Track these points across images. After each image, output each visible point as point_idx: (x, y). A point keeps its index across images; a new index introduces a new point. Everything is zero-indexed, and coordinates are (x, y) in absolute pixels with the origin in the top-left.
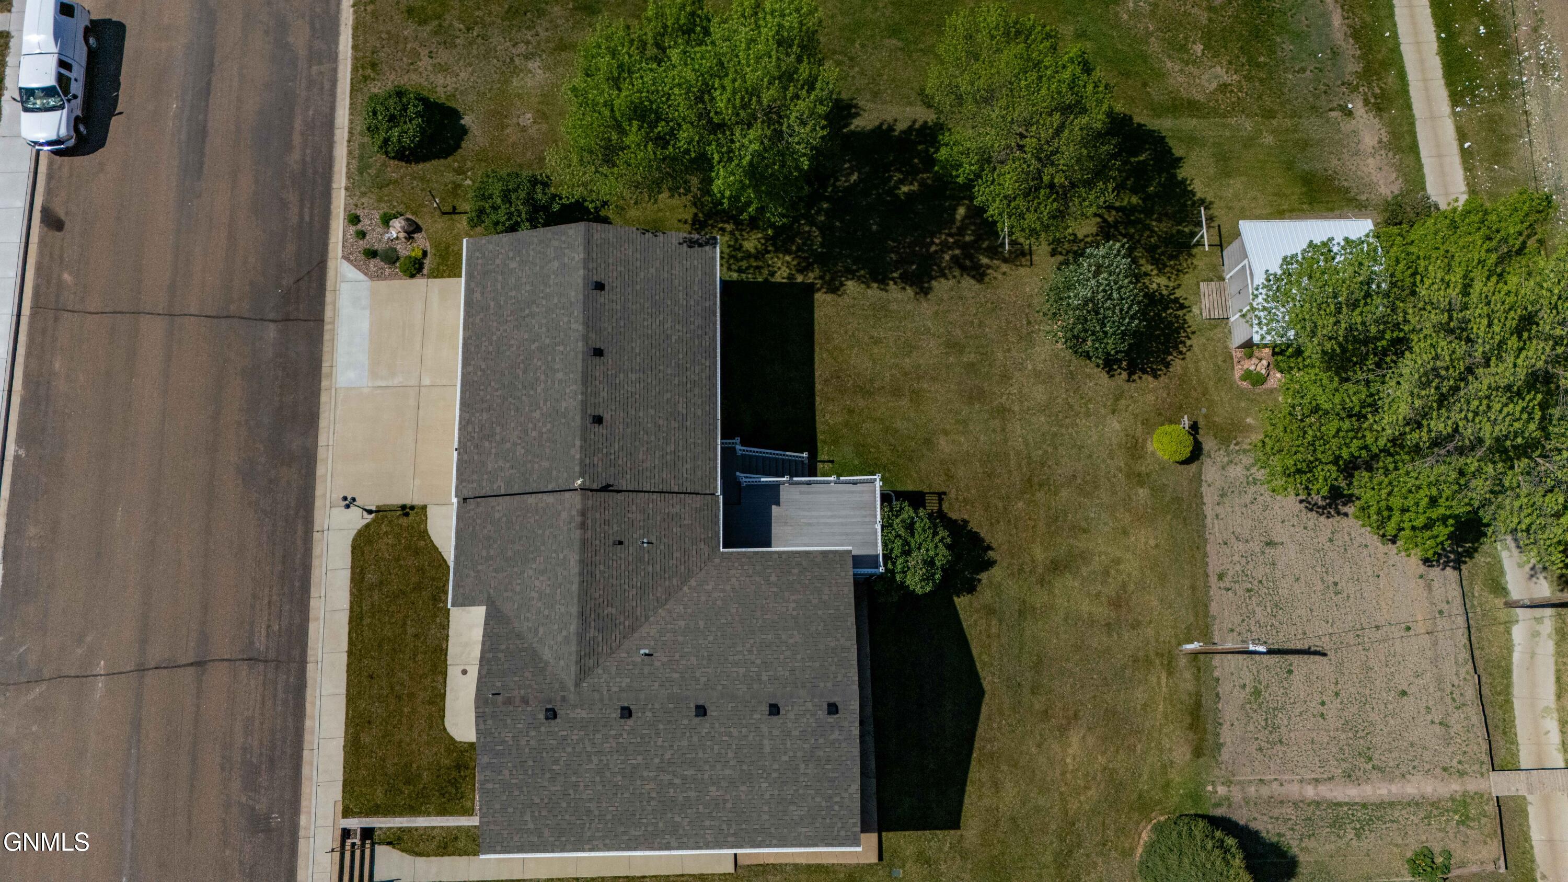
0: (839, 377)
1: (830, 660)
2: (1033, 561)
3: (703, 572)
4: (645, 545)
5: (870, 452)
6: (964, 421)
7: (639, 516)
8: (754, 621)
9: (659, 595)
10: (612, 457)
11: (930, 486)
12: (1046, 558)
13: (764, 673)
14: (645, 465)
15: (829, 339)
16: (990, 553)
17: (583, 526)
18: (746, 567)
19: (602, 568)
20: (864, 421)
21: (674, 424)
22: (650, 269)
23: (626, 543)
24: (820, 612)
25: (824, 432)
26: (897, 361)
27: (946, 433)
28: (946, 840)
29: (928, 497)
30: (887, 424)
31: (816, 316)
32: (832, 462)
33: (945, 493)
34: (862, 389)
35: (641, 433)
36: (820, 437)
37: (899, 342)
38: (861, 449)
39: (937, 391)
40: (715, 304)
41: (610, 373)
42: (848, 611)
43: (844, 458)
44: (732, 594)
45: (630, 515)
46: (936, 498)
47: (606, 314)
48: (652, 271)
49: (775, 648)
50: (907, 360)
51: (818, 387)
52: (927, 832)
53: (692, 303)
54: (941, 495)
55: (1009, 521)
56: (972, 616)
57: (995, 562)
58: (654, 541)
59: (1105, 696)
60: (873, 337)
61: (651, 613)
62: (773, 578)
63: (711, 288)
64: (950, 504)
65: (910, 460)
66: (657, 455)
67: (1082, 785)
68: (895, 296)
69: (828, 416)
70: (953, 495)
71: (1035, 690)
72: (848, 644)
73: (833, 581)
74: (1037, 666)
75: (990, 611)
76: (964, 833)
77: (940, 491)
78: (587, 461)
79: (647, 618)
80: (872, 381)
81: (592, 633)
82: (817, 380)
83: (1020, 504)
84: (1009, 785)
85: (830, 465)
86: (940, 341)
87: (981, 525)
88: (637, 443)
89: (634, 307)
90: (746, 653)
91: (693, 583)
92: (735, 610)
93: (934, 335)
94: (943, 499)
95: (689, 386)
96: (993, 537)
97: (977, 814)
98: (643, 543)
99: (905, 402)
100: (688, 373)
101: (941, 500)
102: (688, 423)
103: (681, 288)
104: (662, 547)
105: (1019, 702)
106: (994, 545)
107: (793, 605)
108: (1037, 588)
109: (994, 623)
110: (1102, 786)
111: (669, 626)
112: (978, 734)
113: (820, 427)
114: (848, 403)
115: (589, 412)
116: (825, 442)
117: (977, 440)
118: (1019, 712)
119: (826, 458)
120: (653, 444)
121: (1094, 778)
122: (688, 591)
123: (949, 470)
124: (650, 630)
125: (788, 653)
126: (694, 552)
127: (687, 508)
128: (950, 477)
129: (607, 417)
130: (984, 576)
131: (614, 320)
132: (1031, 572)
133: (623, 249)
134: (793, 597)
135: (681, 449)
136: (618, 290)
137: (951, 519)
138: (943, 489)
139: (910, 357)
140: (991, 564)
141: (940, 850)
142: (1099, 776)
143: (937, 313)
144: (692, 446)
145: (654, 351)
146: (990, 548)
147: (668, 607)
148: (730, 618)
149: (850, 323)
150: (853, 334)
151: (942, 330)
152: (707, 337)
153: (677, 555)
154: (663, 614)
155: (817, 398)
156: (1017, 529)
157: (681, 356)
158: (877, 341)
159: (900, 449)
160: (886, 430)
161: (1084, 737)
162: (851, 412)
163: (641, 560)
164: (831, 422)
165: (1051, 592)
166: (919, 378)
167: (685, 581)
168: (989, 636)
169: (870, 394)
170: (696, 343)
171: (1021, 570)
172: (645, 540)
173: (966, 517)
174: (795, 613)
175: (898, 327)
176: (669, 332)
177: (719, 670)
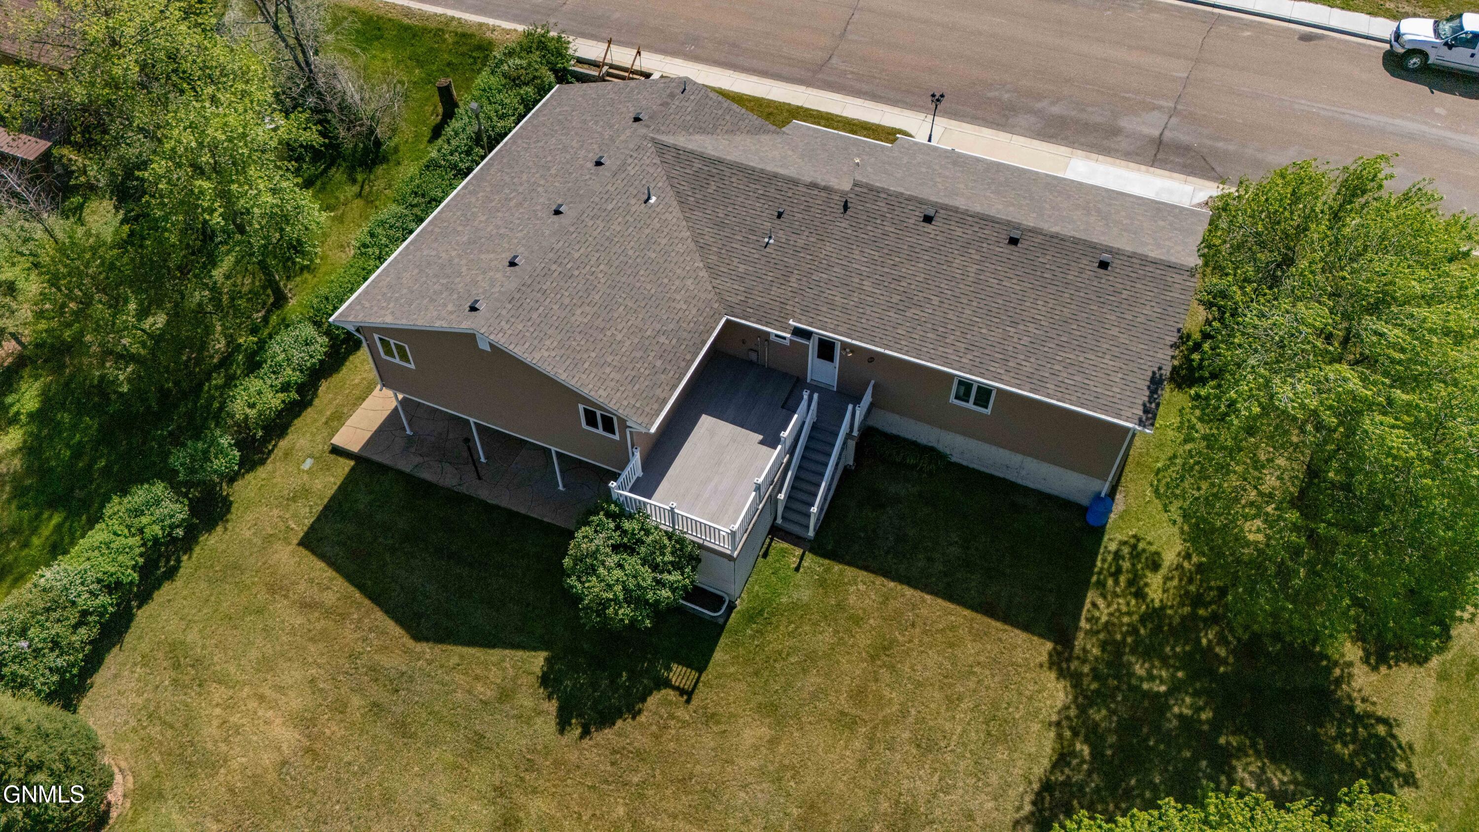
0: (913, 625)
1: (532, 330)
2: (535, 791)
3: (710, 288)
4: (766, 240)
5: (790, 623)
6: (780, 779)
7: (801, 242)
8: (624, 296)
9: (706, 237)
10: (878, 221)
11: (707, 684)
12: (528, 814)
13: (559, 269)
14: (857, 252)
15: (977, 637)
16: (578, 731)
17: (814, 185)
18: (692, 325)
19: (760, 192)
20: (836, 632)
21: (896, 298)
22: (1118, 329)
23: (777, 221)
24: (593, 355)
25: (841, 573)
26: (911, 719)
27: (773, 742)
28: (298, 526)
29: (694, 674)
30: (820, 663)
31: (1017, 631)
32: (797, 569)
33: (688, 701)
34: (885, 648)
35: (897, 259)
36: (837, 567)
37: (939, 735)
38: (800, 612)
39: (842, 757)
40: (1048, 396)
41: (985, 245)
42: (576, 379)
43: (797, 586)
44: (668, 295)
45: (806, 233)
46: (688, 685)
47: (1065, 261)
48: (1115, 331)
49: (580, 294)
50: (906, 735)
51: (909, 592)
52: (321, 508)
53: (1057, 367)
54: (688, 694)
55: (606, 782)
56: (513, 667)
57: (562, 731)
58: (767, 250)
59: (304, 810)
60: (960, 699)
61: (690, 224)
62: (662, 339)
63: (1074, 398)
64: (670, 703)
65: (756, 673)
66: (863, 268)
67: (231, 719)
68: (1020, 763)
69: (861, 587)
70: (681, 713)
71: (376, 708)
72: (537, 356)
73: (622, 389)
74: (402, 728)
75: (505, 695)
76: (291, 548)
77: (694, 696)
78: (883, 195)
79: (687, 219)
80: (892, 668)
81: (697, 165)
82: (918, 594)
83: (621, 811)
84: (299, 620)
85: (794, 566)
86: (921, 801)
87: (620, 735)
88: (886, 251)
89: (1066, 295)
90: (593, 269)
91: (703, 273)
92: (648, 287)
93: (934, 796)
94: (681, 695)
95: (941, 329)
96: (597, 745)
97: (298, 570)
98: (770, 238)
99: (843, 702)
100: (958, 333)
101: (682, 691)
102: (891, 314)
103: (1081, 359)
104: (756, 256)
105: (377, 680)
106: (587, 742)
107: (619, 337)
108: (497, 778)
109: (489, 693)
110: (210, 746)
111: (666, 230)
112: (376, 608)
113: (850, 572)
114: (871, 621)
115: (942, 211)
116: (827, 570)
117: (744, 787)
118: (366, 674)
119: (805, 564)
120: (879, 268)
121: (226, 740)
122: (696, 265)
123: (718, 723)
124: (675, 214)
125: (567, 301)
126: (736, 287)
127: (790, 294)
128: (711, 718)
129: (929, 228)
130: (552, 707)
131: (1053, 268)
132: (522, 779)
133: (1153, 304)
134: (628, 343)
135: (862, 297)
136: (1095, 284)
137: (650, 693)
138: (695, 702)
139: (910, 741)
140: (563, 725)
141: (294, 516)
142: (223, 747)
143: (970, 817)
144: (861, 310)
145: (1001, 302)
146: (586, 733)
147: (690, 240)
148: (642, 279)
149: (993, 676)
150: (975, 673)
151: (938, 812)
152: (1002, 372)
153: (742, 268)
154: (683, 234)
155: (892, 584)
156: (589, 787)
157: (983, 331)
158: (952, 701)
159: (777, 665)
160: (811, 657)
161: (279, 749)
162: (857, 620)
163: (752, 231)
164: (852, 589)
165: (480, 796)
166: (871, 740)
167: (708, 268)
168: (477, 678)
169: (873, 658)
170: (997, 355)
171: (531, 766)
172: (772, 241)
173: (642, 718)
174: (609, 333)
175: (964, 744)
176: (1021, 327)
177: (590, 239)
